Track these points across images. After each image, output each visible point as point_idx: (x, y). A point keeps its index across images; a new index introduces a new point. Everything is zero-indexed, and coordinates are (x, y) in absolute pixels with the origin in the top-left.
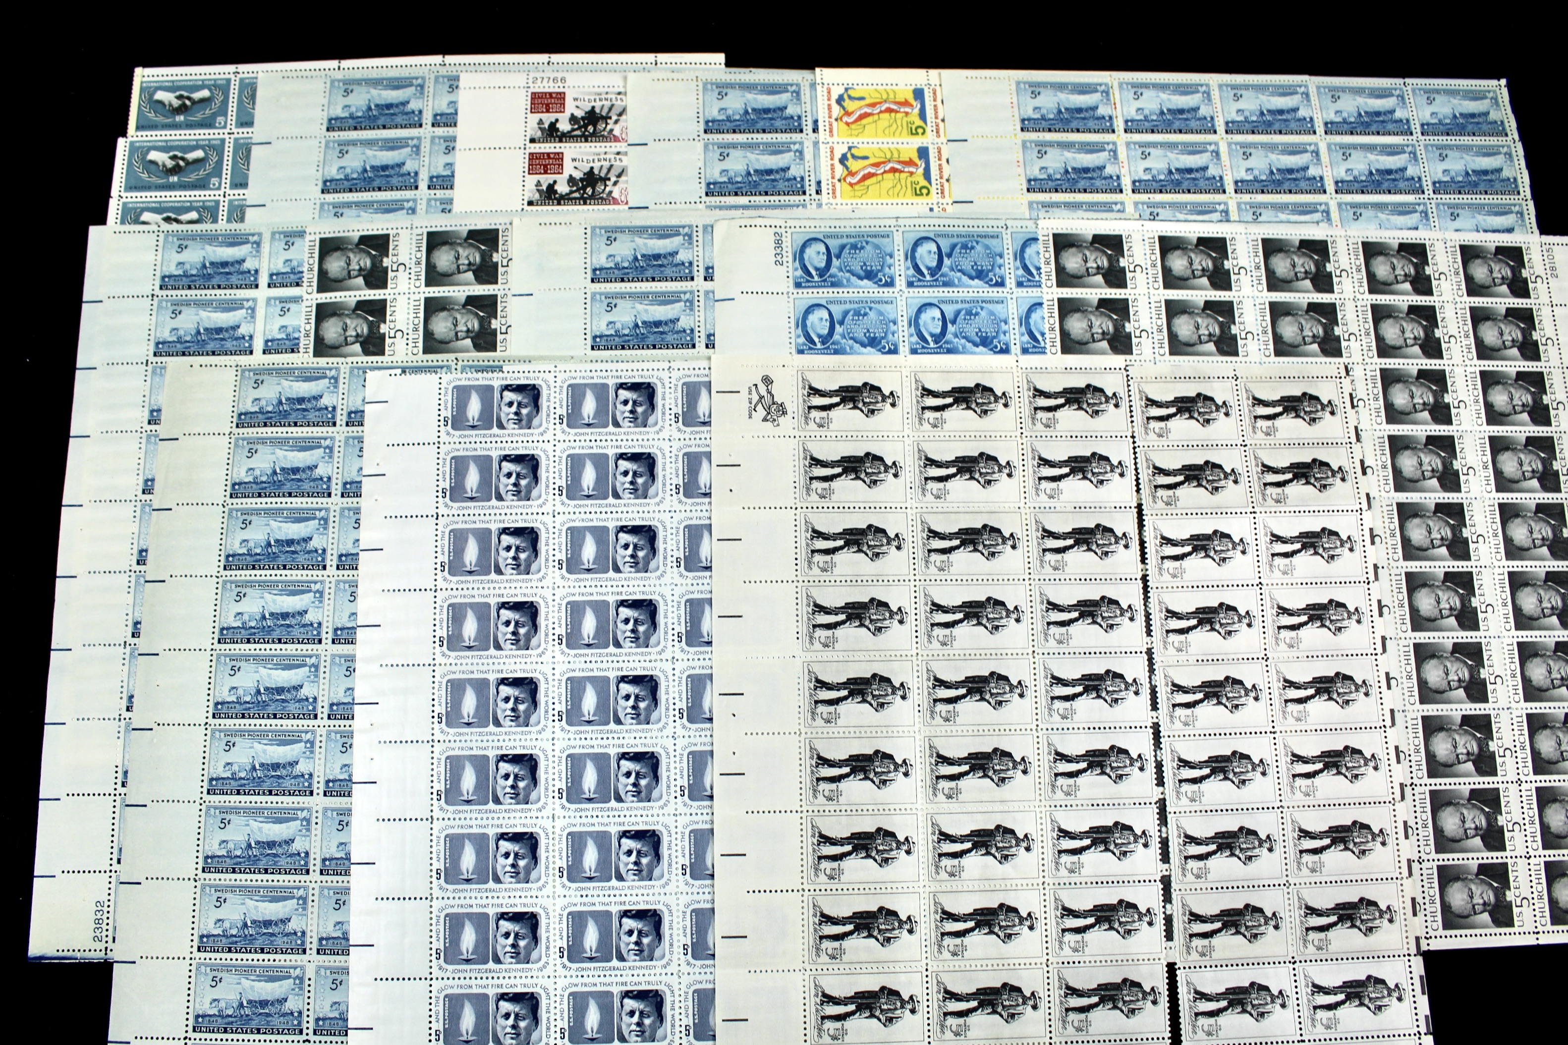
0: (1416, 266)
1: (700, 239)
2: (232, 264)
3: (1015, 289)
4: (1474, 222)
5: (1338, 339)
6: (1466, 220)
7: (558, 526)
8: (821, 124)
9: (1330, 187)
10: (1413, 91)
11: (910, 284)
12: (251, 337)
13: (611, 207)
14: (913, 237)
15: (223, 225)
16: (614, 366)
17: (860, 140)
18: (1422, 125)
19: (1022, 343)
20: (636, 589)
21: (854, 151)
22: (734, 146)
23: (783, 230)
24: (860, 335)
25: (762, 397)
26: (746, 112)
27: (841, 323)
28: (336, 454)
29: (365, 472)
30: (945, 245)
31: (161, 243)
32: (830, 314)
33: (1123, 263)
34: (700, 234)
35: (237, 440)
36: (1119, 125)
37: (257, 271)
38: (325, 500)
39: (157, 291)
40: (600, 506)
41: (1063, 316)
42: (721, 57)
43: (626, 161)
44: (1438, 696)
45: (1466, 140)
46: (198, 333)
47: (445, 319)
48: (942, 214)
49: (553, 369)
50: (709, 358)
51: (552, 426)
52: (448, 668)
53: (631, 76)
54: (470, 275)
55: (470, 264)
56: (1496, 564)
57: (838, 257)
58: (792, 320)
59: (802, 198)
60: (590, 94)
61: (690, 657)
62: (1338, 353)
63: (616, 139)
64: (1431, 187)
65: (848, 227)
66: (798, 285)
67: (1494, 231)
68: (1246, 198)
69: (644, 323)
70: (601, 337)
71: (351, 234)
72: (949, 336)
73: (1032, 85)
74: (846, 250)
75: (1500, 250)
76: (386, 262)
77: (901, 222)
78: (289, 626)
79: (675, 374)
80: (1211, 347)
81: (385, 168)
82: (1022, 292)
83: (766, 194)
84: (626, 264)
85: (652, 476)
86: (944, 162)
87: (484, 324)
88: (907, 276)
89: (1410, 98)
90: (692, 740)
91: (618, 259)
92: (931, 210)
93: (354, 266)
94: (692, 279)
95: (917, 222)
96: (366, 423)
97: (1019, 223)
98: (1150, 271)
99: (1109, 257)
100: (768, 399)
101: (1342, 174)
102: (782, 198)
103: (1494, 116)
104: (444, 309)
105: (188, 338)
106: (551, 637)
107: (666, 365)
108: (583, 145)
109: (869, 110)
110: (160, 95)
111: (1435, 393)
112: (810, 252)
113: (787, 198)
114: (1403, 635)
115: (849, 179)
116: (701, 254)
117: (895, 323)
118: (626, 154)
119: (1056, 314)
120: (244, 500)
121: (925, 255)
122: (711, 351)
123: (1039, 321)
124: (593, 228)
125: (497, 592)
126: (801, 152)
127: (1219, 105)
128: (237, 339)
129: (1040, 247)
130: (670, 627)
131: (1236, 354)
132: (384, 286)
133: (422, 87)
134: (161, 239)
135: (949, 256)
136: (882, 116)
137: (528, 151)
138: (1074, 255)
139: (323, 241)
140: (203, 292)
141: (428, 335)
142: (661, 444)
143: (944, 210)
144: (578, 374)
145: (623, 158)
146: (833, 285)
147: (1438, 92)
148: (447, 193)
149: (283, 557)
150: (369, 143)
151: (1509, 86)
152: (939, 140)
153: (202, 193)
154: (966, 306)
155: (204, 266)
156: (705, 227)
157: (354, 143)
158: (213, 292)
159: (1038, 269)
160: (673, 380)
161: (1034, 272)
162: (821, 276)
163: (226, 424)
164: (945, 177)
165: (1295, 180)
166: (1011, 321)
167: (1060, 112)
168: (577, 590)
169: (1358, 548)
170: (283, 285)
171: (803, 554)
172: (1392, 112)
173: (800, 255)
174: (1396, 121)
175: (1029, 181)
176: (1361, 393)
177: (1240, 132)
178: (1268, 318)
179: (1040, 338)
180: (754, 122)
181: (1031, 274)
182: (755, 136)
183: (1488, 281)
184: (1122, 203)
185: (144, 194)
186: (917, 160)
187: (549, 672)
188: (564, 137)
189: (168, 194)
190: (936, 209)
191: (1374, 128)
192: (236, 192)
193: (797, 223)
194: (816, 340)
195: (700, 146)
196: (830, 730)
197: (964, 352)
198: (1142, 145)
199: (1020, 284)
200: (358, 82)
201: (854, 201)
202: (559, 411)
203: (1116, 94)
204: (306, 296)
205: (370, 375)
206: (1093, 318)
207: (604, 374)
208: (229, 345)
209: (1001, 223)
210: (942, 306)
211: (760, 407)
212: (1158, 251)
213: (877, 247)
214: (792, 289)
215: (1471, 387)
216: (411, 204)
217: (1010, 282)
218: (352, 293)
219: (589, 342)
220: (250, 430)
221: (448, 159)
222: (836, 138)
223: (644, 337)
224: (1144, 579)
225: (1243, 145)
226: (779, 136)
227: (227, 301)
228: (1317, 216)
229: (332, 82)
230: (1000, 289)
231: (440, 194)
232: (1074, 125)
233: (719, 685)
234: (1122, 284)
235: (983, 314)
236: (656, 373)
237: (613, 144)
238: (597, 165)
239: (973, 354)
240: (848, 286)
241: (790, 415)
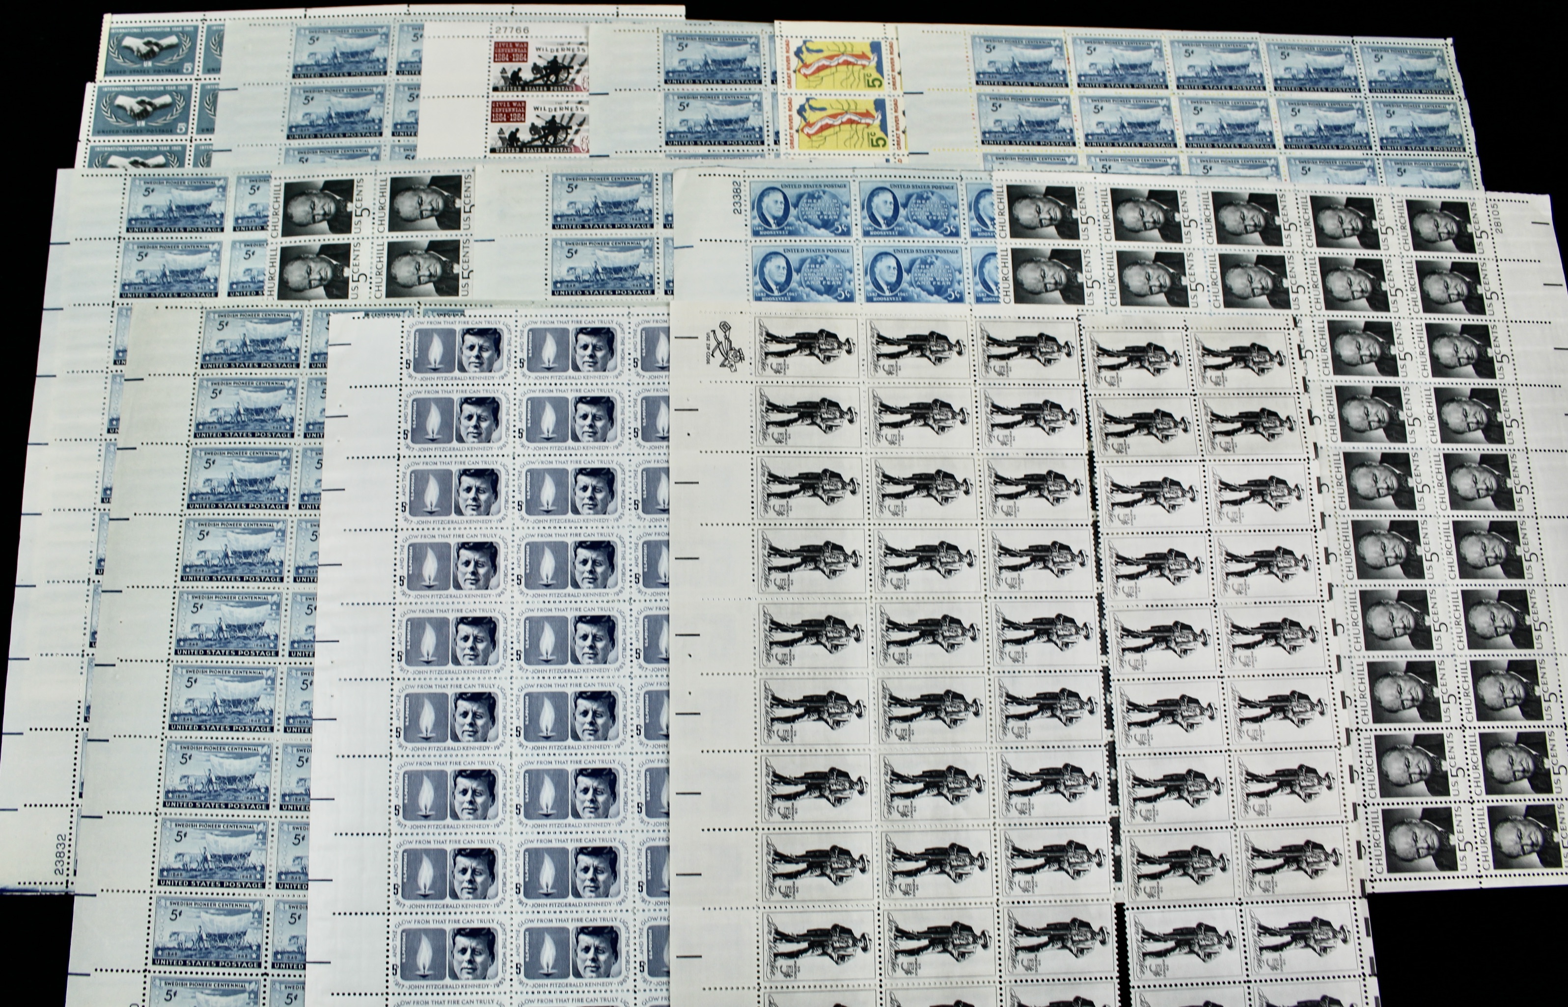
0: (1363, 220)
1: (660, 187)
2: (198, 208)
4: (1421, 177)
5: (1286, 291)
6: (1413, 176)
7: (517, 468)
8: (779, 76)
9: (1279, 142)
10: (1362, 48)
11: (866, 234)
12: (216, 280)
13: (573, 155)
15: (189, 170)
16: (574, 311)
17: (818, 91)
18: (1370, 82)
19: (976, 292)
20: (595, 531)
21: (811, 102)
22: (694, 96)
23: (741, 179)
24: (817, 282)
25: (719, 343)
26: (706, 63)
27: (798, 271)
28: (299, 395)
29: (327, 413)
30: (901, 195)
31: (128, 187)
32: (788, 263)
33: (1076, 214)
34: (660, 182)
35: (202, 380)
36: (1073, 79)
37: (222, 215)
38: (288, 441)
39: (124, 234)
40: (560, 448)
41: (1016, 266)
42: (681, 9)
43: (587, 110)
44: (1384, 643)
45: (1413, 97)
46: (164, 275)
47: (408, 263)
48: (898, 165)
49: (514, 314)
50: (668, 304)
51: (512, 370)
52: (408, 606)
53: (593, 27)
54: (433, 221)
55: (433, 210)
56: (1441, 513)
57: (796, 206)
58: (750, 268)
59: (760, 148)
60: (552, 44)
61: (648, 598)
62: (1286, 305)
63: (578, 89)
64: (1378, 144)
65: (806, 177)
66: (756, 233)
67: (1440, 187)
68: (1197, 152)
69: (604, 269)
70: (561, 282)
71: (315, 179)
72: (904, 285)
73: (987, 39)
74: (804, 200)
75: (1446, 206)
76: (350, 207)
77: (858, 172)
78: (251, 564)
79: (634, 320)
80: (1162, 297)
81: (349, 114)
82: (976, 242)
83: (725, 143)
84: (587, 212)
85: (611, 419)
86: (900, 114)
87: (447, 268)
88: (863, 226)
89: (1358, 56)
90: (649, 680)
91: (579, 206)
92: (887, 160)
93: (319, 211)
94: (652, 226)
95: (874, 172)
96: (329, 365)
97: (974, 175)
98: (1102, 223)
99: (1062, 209)
100: (725, 344)
101: (1291, 130)
102: (741, 148)
103: (1440, 74)
104: (406, 253)
105: (154, 280)
106: (510, 577)
107: (626, 311)
108: (546, 94)
109: (826, 63)
110: (128, 42)
111: (1381, 345)
112: (768, 201)
113: (745, 148)
114: (1349, 582)
115: (806, 130)
116: (660, 202)
117: (851, 271)
118: (587, 103)
119: (1010, 265)
120: (208, 440)
121: (882, 205)
122: (670, 297)
123: (993, 271)
124: (555, 176)
125: (457, 532)
126: (760, 103)
127: (1170, 61)
128: (202, 281)
129: (994, 197)
130: (628, 568)
131: (1186, 305)
132: (348, 230)
133: (387, 35)
134: (128, 182)
135: (905, 206)
136: (840, 68)
137: (491, 100)
138: (1027, 206)
139: (288, 186)
140: (170, 235)
141: (391, 279)
142: (620, 388)
143: (900, 161)
144: (539, 319)
145: (585, 107)
146: (791, 233)
147: (1386, 50)
148: (411, 140)
149: (246, 496)
150: (334, 90)
151: (1455, 45)
152: (896, 93)
153: (169, 137)
154: (922, 255)
155: (171, 210)
156: (665, 176)
157: (319, 90)
158: (179, 235)
159: (992, 219)
160: (633, 326)
161: (988, 222)
162: (778, 224)
163: (191, 365)
164: (902, 128)
165: (1245, 134)
166: (965, 271)
167: (1014, 66)
168: (536, 531)
169: (1305, 496)
170: (248, 229)
171: (759, 497)
172: (1341, 69)
173: (758, 204)
174: (1344, 79)
175: (984, 133)
176: (1308, 345)
177: (1191, 87)
178: (1218, 270)
179: (993, 287)
180: (714, 73)
181: (985, 225)
182: (714, 86)
183: (1434, 236)
184: (1075, 156)
185: (111, 138)
186: (873, 112)
187: (508, 612)
188: (526, 86)
189: (135, 138)
190: (892, 160)
191: (1323, 84)
192: (203, 137)
193: (756, 173)
194: (774, 287)
195: (660, 96)
196: (785, 671)
197: (919, 300)
198: (1094, 99)
199: (974, 235)
200: (324, 30)
201: (812, 151)
202: (520, 355)
203: (1069, 49)
204: (270, 240)
205: (333, 317)
206: (1046, 268)
207: (564, 319)
208: (194, 287)
209: (956, 174)
210: (898, 255)
211: (717, 353)
212: (1110, 204)
213: (834, 196)
214: (750, 237)
215: (1417, 340)
216: (375, 150)
217: (965, 232)
218: (316, 237)
219: (550, 287)
220: (215, 371)
221: (412, 106)
222: (794, 90)
223: (604, 283)
224: (1095, 524)
225: (1194, 101)
226: (738, 86)
227: (193, 245)
228: (1266, 171)
229: (299, 30)
230: (955, 239)
231: (404, 140)
232: (1028, 78)
233: (675, 626)
234: (1075, 235)
235: (938, 263)
236: (615, 318)
237: (575, 93)
238: (558, 114)
239: (928, 302)
240: (805, 235)
241: (747, 360)
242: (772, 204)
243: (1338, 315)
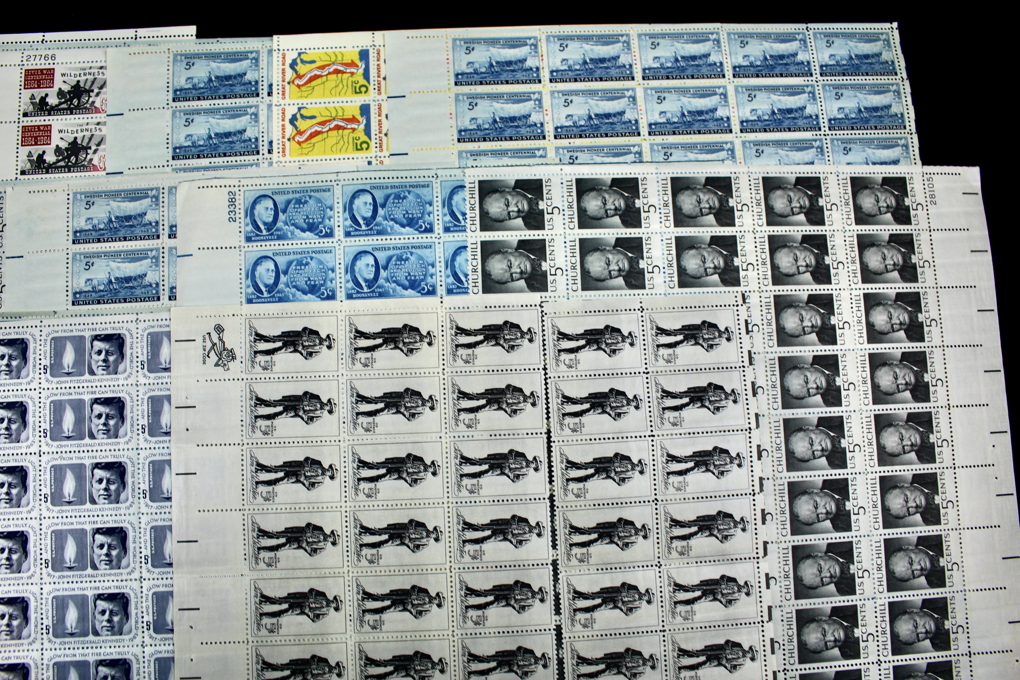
0: (810, 198)
1: (166, 200)
3: (442, 235)
4: (864, 155)
5: (737, 270)
6: (857, 155)
7: (43, 465)
8: (275, 88)
9: (736, 127)
10: (815, 34)
11: (348, 234)
13: (91, 174)
14: (351, 190)
16: (91, 319)
17: (309, 100)
18: (821, 67)
19: (447, 284)
20: (109, 518)
21: (302, 111)
22: (198, 112)
23: (236, 189)
24: (302, 283)
25: (214, 344)
26: (210, 80)
27: (286, 273)
30: (379, 195)
32: (276, 265)
33: (542, 205)
34: (166, 195)
36: (545, 75)
40: (78, 446)
41: (485, 258)
42: (192, 30)
43: (105, 130)
44: (811, 592)
45: (860, 80)
48: (380, 167)
49: (39, 324)
50: (171, 310)
51: (37, 376)
53: (113, 51)
56: (869, 470)
57: (284, 211)
58: (243, 272)
59: (255, 157)
60: (76, 69)
61: (155, 576)
62: (736, 283)
63: (97, 111)
64: (827, 125)
65: (295, 183)
66: (249, 239)
67: (882, 163)
68: (659, 139)
69: (117, 279)
70: (80, 293)
72: (381, 281)
73: (466, 41)
74: (292, 205)
75: (887, 181)
77: (341, 176)
79: (142, 325)
80: (620, 281)
82: (449, 237)
83: (225, 155)
84: (102, 226)
85: (122, 418)
86: (383, 118)
88: (345, 227)
89: (811, 42)
90: (158, 648)
91: (95, 221)
92: (370, 163)
94: (158, 237)
95: (355, 175)
97: (448, 172)
98: (566, 213)
99: (530, 201)
100: (219, 345)
101: (746, 114)
102: (238, 158)
103: (886, 56)
106: (39, 561)
107: (134, 317)
108: (68, 117)
109: (318, 73)
111: (822, 316)
112: (260, 208)
113: (242, 158)
114: (783, 539)
115: (297, 138)
116: (166, 214)
117: (333, 270)
118: (104, 124)
119: (479, 257)
121: (362, 207)
122: (173, 302)
123: (463, 263)
124: (75, 194)
126: (256, 115)
127: (637, 54)
129: (466, 194)
130: (138, 551)
131: (643, 287)
135: (383, 206)
136: (329, 76)
137: (21, 125)
138: (497, 200)
142: (130, 389)
143: (382, 162)
144: (60, 328)
145: (103, 128)
146: (279, 238)
147: (836, 35)
151: (900, 28)
152: (380, 98)
154: (398, 252)
156: (170, 189)
159: (464, 214)
160: (140, 331)
161: (460, 217)
162: (268, 230)
164: (384, 131)
165: (704, 121)
166: (438, 264)
167: (491, 66)
168: (60, 520)
169: (746, 463)
171: (249, 486)
172: (795, 55)
173: (251, 211)
174: (798, 64)
175: (460, 131)
176: (756, 319)
177: (655, 78)
178: (674, 252)
179: (463, 279)
180: (217, 89)
181: (458, 220)
182: (216, 102)
183: (875, 211)
184: (544, 149)
186: (359, 117)
187: (38, 592)
188: (52, 110)
190: (374, 162)
191: (778, 71)
193: (249, 182)
194: (263, 289)
195: (169, 112)
196: (273, 639)
197: (395, 296)
198: (565, 93)
199: (447, 230)
201: (301, 159)
202: (44, 362)
203: (543, 47)
206: (512, 259)
207: (82, 327)
209: (432, 173)
210: (376, 253)
211: (212, 354)
212: (574, 194)
213: (319, 201)
214: (243, 243)
215: (855, 309)
217: (438, 228)
219: (70, 298)
222: (287, 101)
223: (116, 292)
224: (551, 498)
225: (658, 90)
226: (237, 100)
228: (723, 154)
230: (429, 235)
232: (504, 77)
233: (178, 601)
234: (541, 226)
235: (413, 259)
236: (125, 325)
237: (94, 115)
238: (80, 135)
239: (402, 296)
240: (292, 239)
241: (239, 359)
242: (263, 211)
243: (785, 290)
